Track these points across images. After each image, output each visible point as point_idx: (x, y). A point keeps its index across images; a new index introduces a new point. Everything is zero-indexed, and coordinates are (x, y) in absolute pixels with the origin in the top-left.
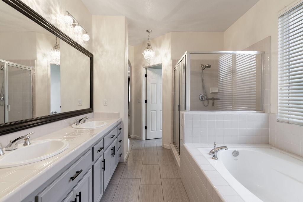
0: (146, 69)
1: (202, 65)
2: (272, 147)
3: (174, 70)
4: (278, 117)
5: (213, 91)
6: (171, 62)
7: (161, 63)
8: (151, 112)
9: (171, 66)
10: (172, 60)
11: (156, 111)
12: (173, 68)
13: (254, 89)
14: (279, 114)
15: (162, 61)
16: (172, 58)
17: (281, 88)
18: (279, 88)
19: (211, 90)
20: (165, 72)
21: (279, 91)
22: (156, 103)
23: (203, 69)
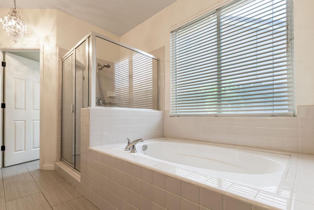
0: (4, 53)
1: (98, 64)
2: (168, 138)
3: (62, 62)
4: (171, 113)
5: (111, 95)
6: (56, 50)
7: (37, 47)
8: (15, 124)
9: (56, 55)
10: (58, 48)
11: (25, 120)
12: (59, 58)
13: (151, 92)
14: (171, 111)
15: (39, 46)
16: (57, 45)
17: (172, 90)
18: (171, 90)
19: (108, 94)
20: (46, 62)
21: (171, 92)
22: (25, 110)
23: (101, 69)
